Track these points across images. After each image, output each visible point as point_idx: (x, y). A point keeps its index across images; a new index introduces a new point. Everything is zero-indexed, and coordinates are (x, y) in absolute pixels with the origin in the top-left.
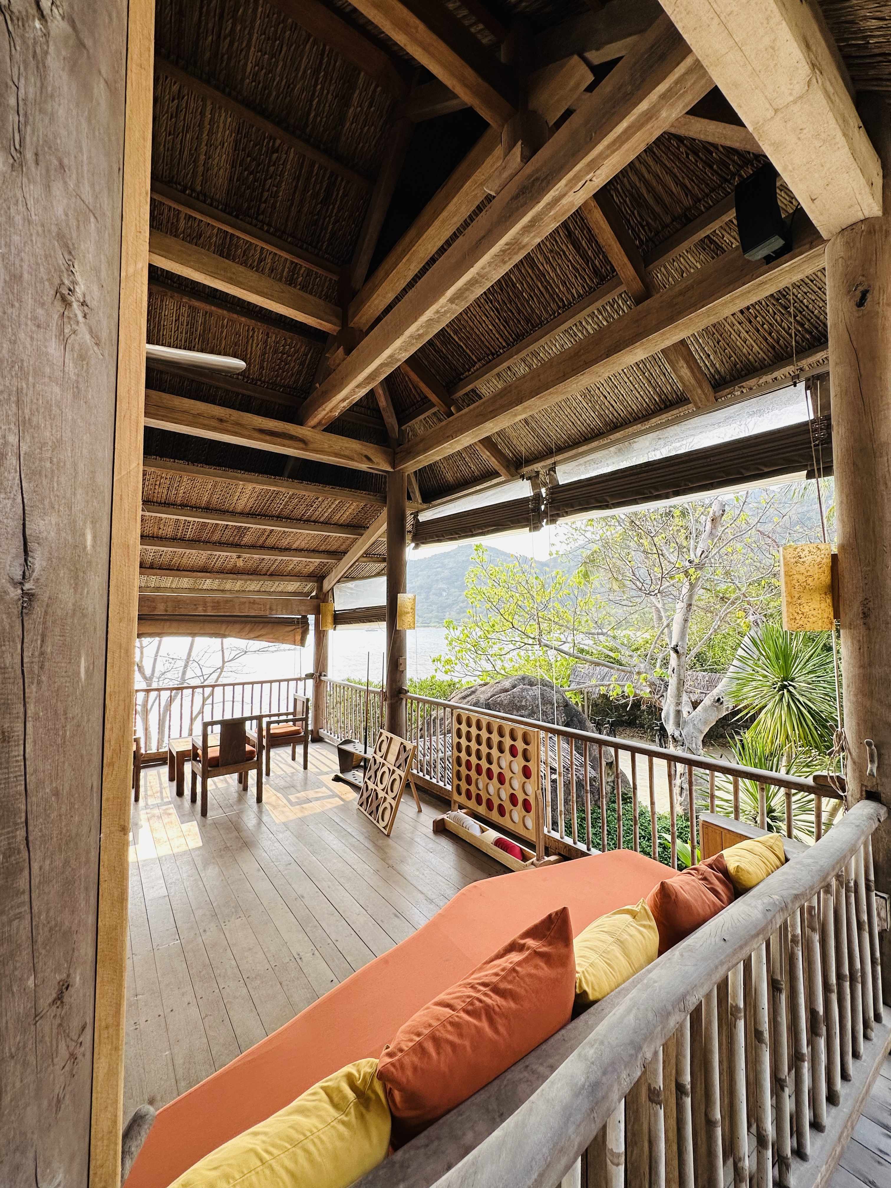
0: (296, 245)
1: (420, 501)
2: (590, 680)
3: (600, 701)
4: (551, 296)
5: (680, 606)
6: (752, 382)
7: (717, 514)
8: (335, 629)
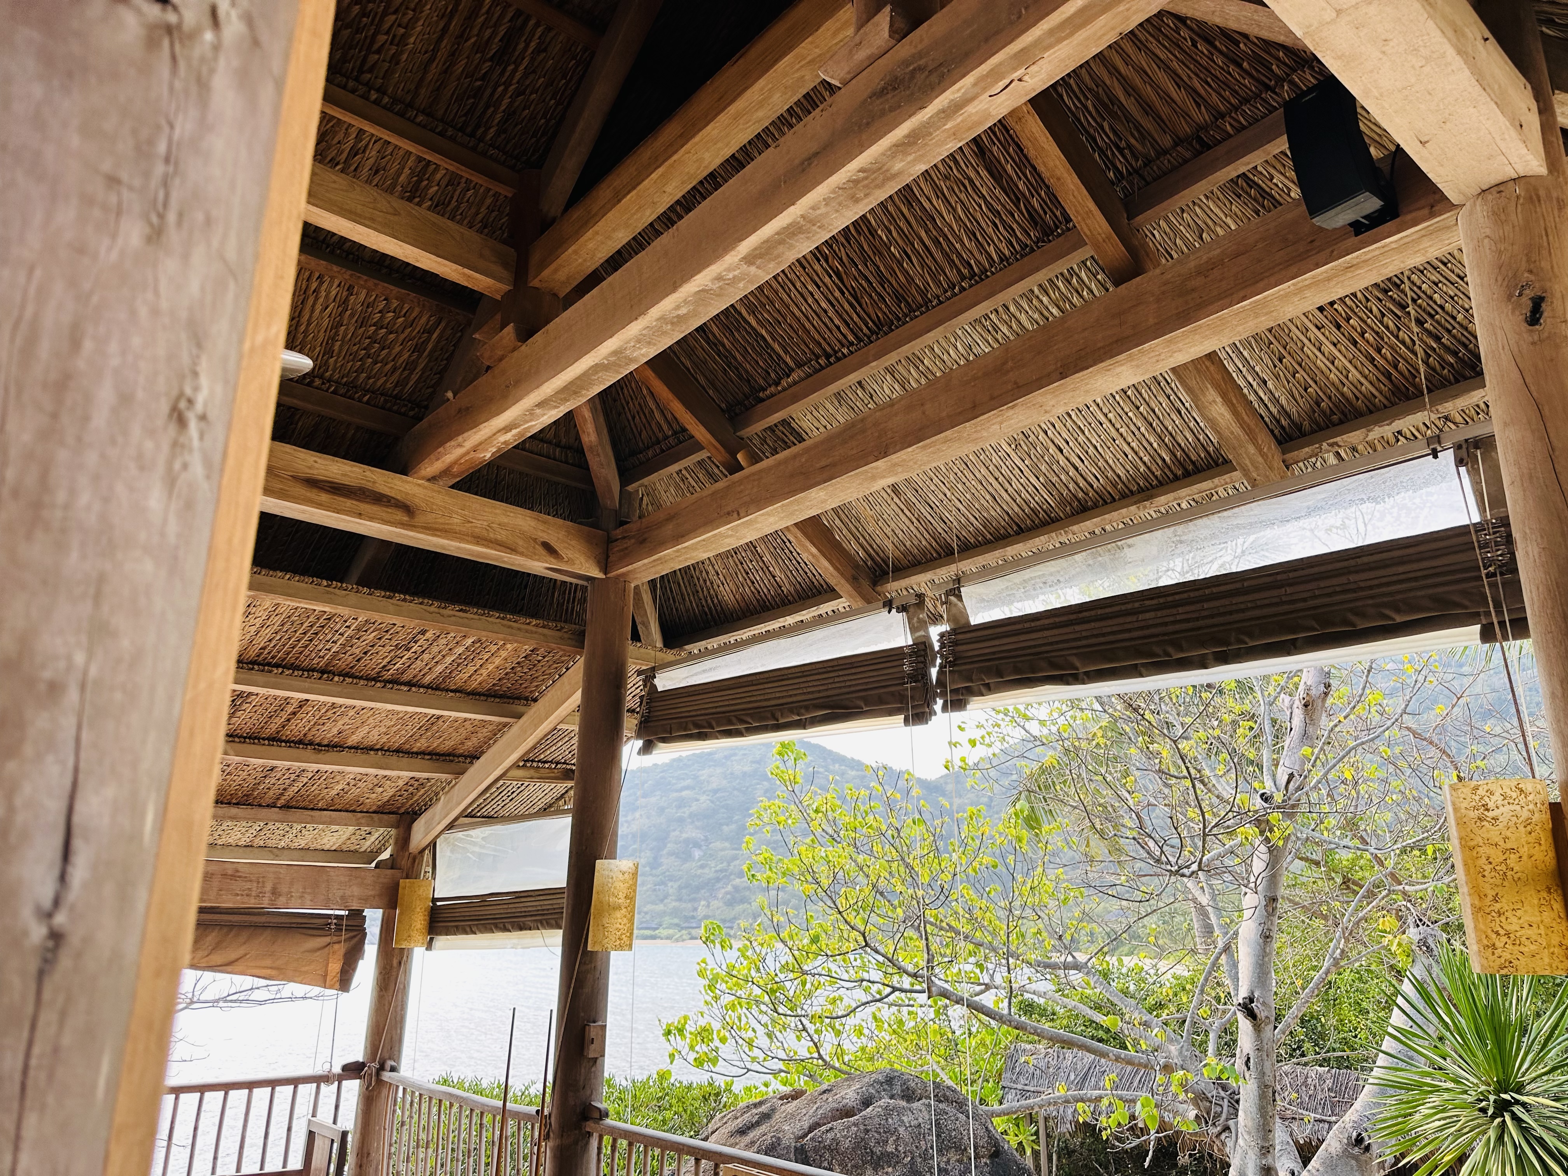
0: (432, 130)
1: (659, 644)
2: (1051, 1085)
3: (1078, 1141)
4: (946, 255)
5: (1251, 900)
6: (1355, 437)
7: (1313, 692)
8: (429, 947)
